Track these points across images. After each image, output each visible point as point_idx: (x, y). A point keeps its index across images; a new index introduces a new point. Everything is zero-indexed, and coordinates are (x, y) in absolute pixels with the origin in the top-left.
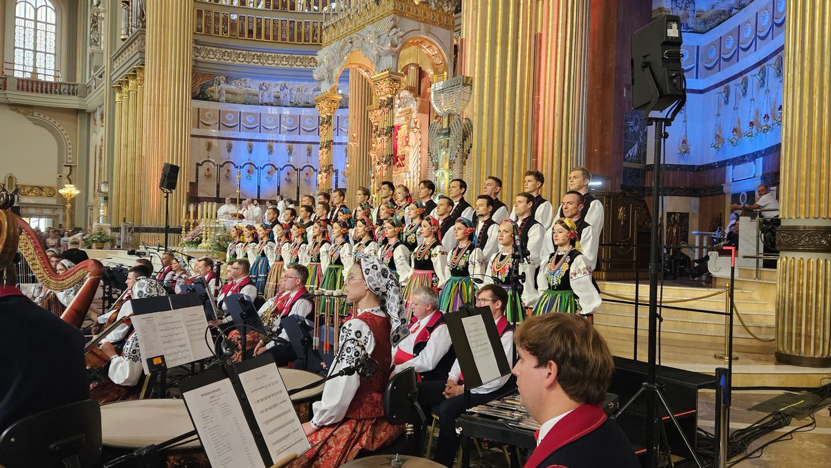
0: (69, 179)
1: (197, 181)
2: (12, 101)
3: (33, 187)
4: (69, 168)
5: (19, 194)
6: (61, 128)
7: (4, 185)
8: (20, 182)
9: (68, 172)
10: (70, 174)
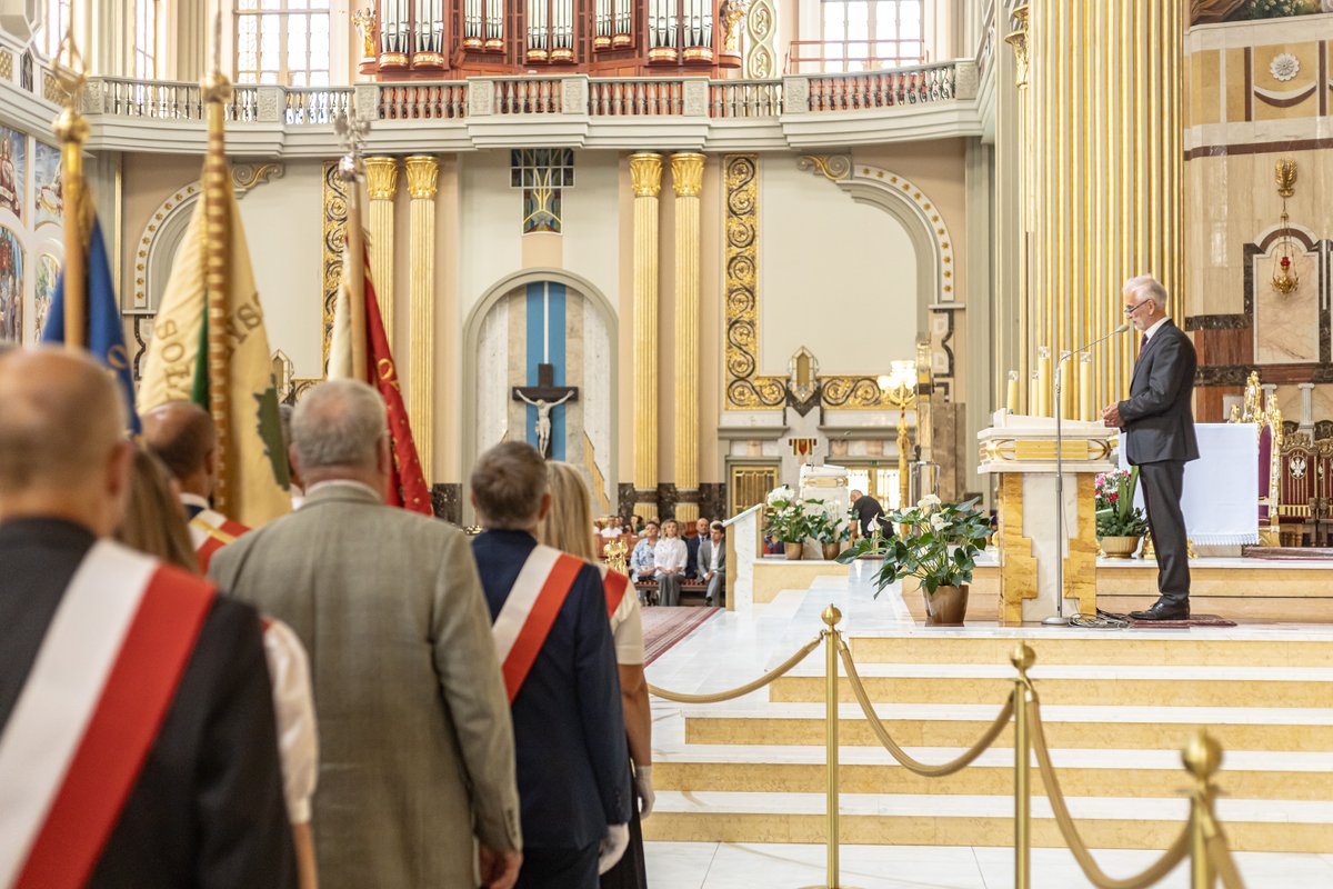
0: (948, 349)
1: (1249, 308)
2: (798, 142)
3: (856, 380)
4: (946, 315)
5: (823, 403)
6: (922, 202)
7: (788, 380)
8: (826, 367)
9: (945, 330)
10: (949, 336)
